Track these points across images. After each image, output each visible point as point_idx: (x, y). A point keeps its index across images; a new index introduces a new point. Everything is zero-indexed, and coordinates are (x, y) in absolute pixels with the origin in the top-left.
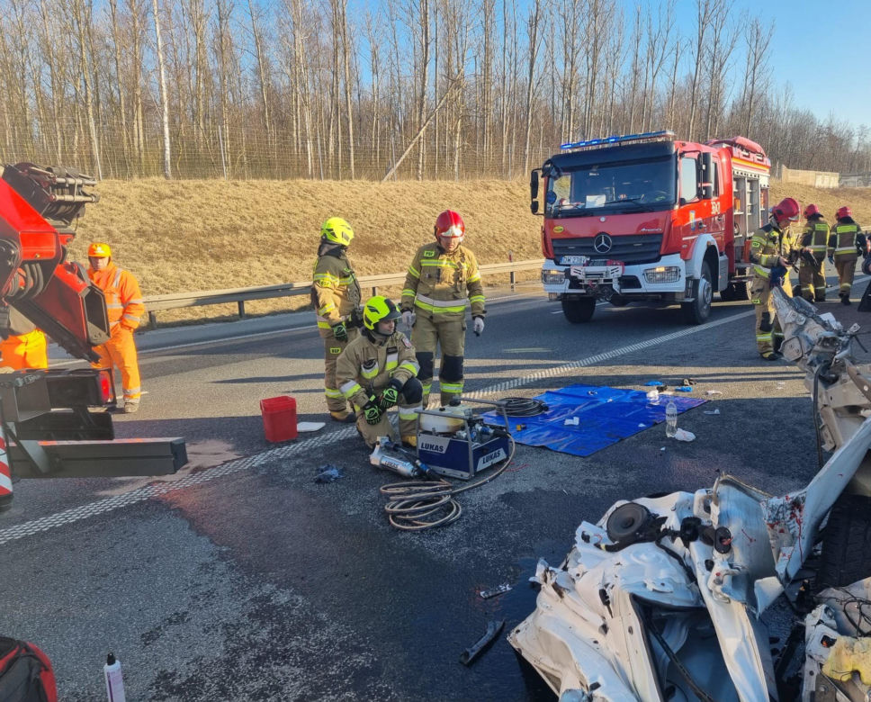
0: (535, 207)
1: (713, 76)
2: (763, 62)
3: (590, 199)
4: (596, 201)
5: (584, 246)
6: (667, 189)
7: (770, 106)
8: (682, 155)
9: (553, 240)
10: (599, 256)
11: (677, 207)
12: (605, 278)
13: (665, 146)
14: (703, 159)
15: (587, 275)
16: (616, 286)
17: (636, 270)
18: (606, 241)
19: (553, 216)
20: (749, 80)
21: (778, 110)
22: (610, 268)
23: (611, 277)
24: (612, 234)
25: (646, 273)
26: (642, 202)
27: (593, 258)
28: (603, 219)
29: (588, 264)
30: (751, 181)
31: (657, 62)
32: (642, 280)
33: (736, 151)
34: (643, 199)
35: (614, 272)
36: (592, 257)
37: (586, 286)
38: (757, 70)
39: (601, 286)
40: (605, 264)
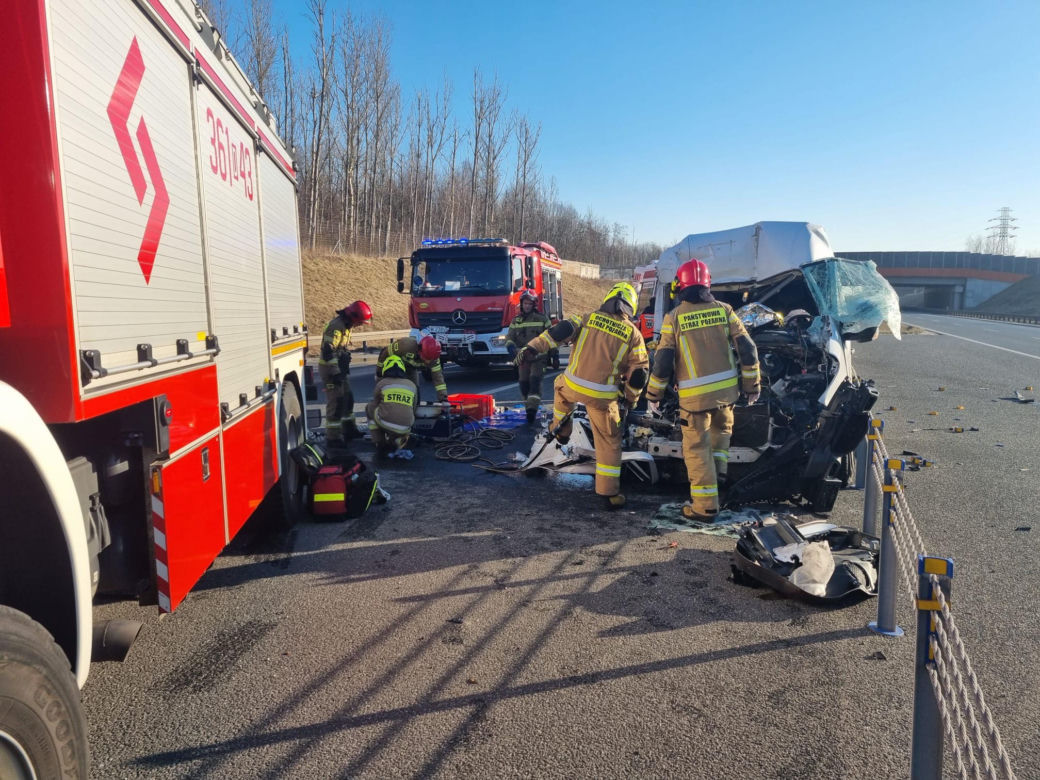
0: (400, 288)
1: (489, 166)
2: (532, 159)
3: (448, 283)
4: (453, 285)
5: (444, 319)
6: (505, 281)
7: (538, 198)
8: (514, 256)
9: (419, 314)
10: (457, 327)
11: (512, 293)
12: (463, 342)
13: (502, 250)
14: (529, 261)
15: (449, 340)
16: (470, 350)
17: (485, 338)
18: (462, 316)
19: (418, 295)
20: (521, 173)
21: (545, 201)
22: (467, 335)
23: (467, 342)
24: (466, 310)
25: (492, 340)
26: (488, 288)
27: (452, 329)
28: (459, 299)
29: (449, 332)
30: (551, 275)
31: (436, 147)
32: (489, 345)
33: (543, 254)
34: (487, 286)
35: (470, 338)
36: (450, 327)
37: (448, 349)
38: (527, 165)
39: (460, 349)
40: (462, 332)
